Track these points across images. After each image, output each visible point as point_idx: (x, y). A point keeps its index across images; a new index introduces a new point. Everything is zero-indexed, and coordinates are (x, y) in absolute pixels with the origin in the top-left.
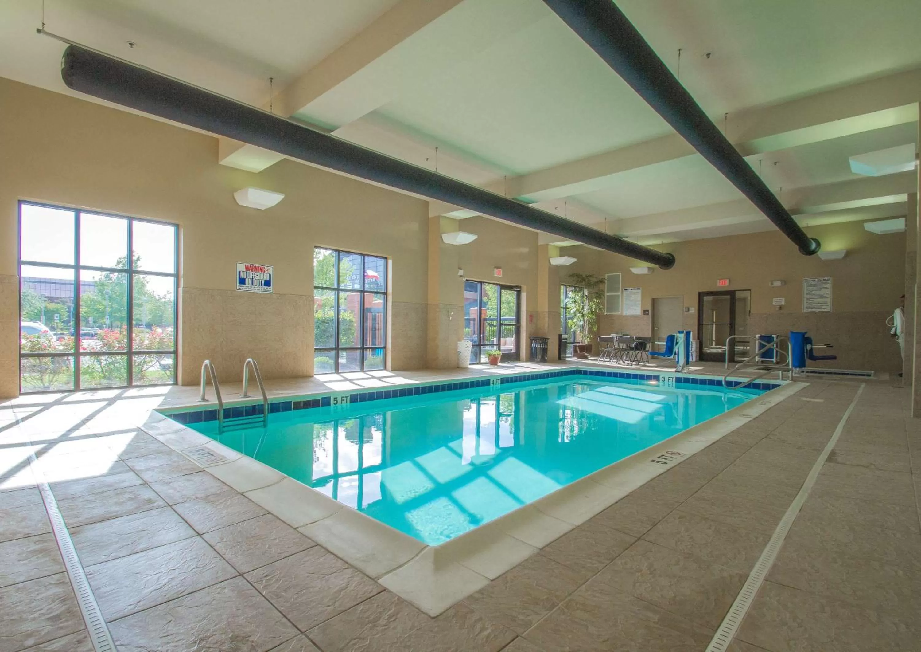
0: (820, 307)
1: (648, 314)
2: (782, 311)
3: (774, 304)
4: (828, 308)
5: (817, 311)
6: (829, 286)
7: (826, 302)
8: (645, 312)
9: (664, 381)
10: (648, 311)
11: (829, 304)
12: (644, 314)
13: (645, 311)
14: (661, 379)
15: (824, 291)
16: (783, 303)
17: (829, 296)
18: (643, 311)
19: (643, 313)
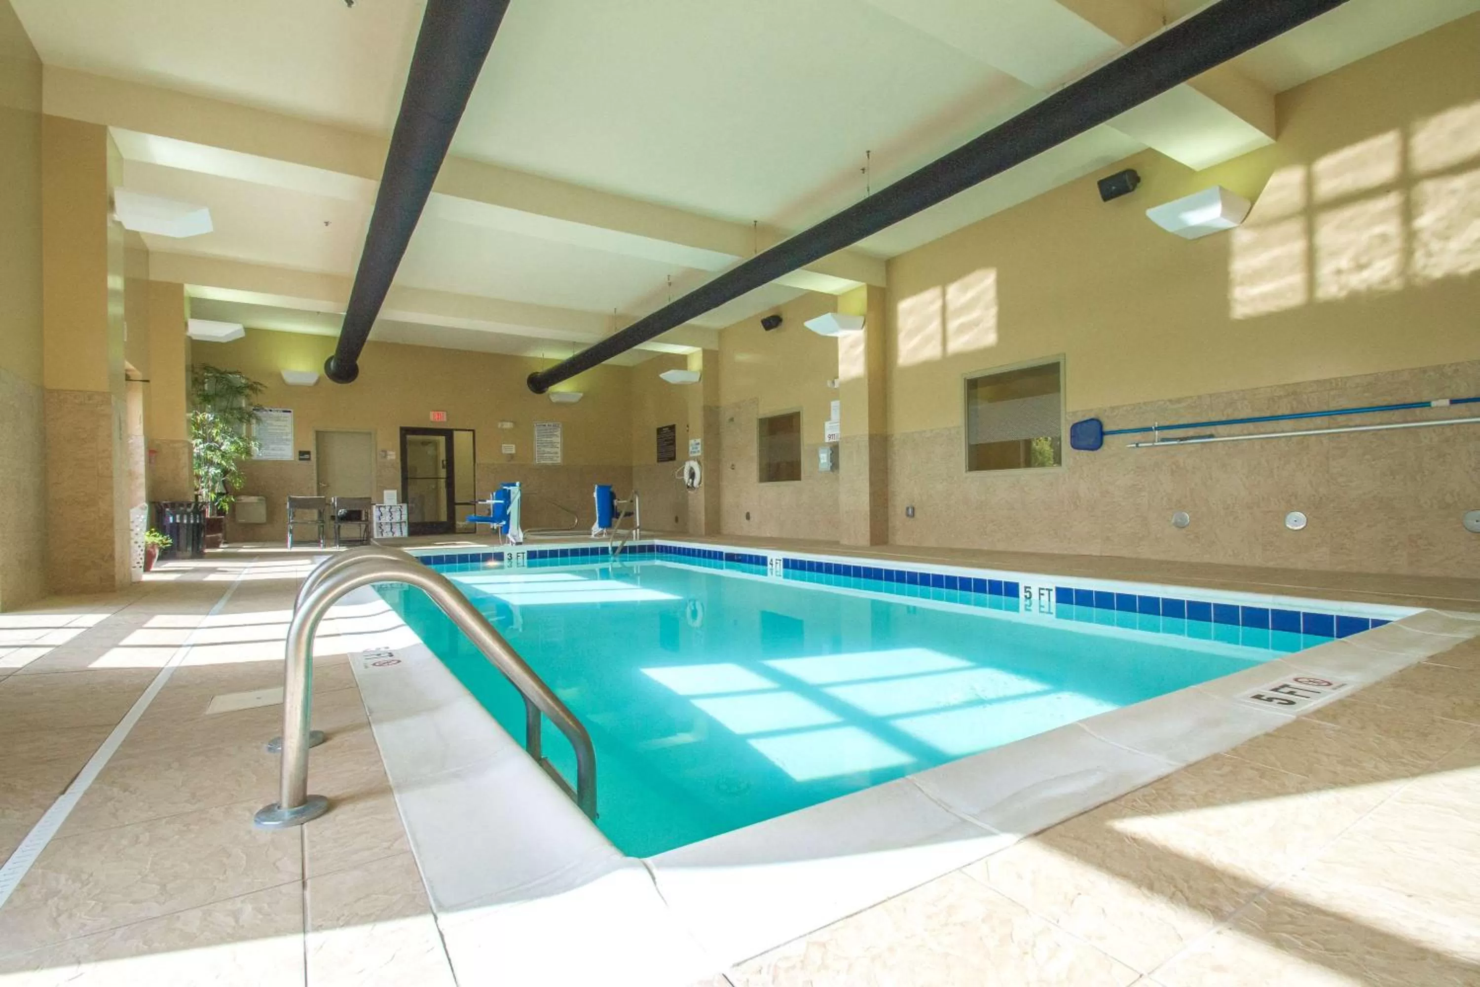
0: (551, 459)
1: (309, 459)
2: (512, 462)
3: (504, 451)
4: (558, 460)
5: (549, 462)
6: (558, 433)
7: (556, 453)
8: (303, 455)
9: (510, 559)
10: (308, 453)
11: (559, 455)
12: (300, 459)
13: (302, 453)
14: (506, 557)
15: (554, 439)
16: (513, 452)
17: (559, 445)
18: (298, 454)
19: (297, 458)
